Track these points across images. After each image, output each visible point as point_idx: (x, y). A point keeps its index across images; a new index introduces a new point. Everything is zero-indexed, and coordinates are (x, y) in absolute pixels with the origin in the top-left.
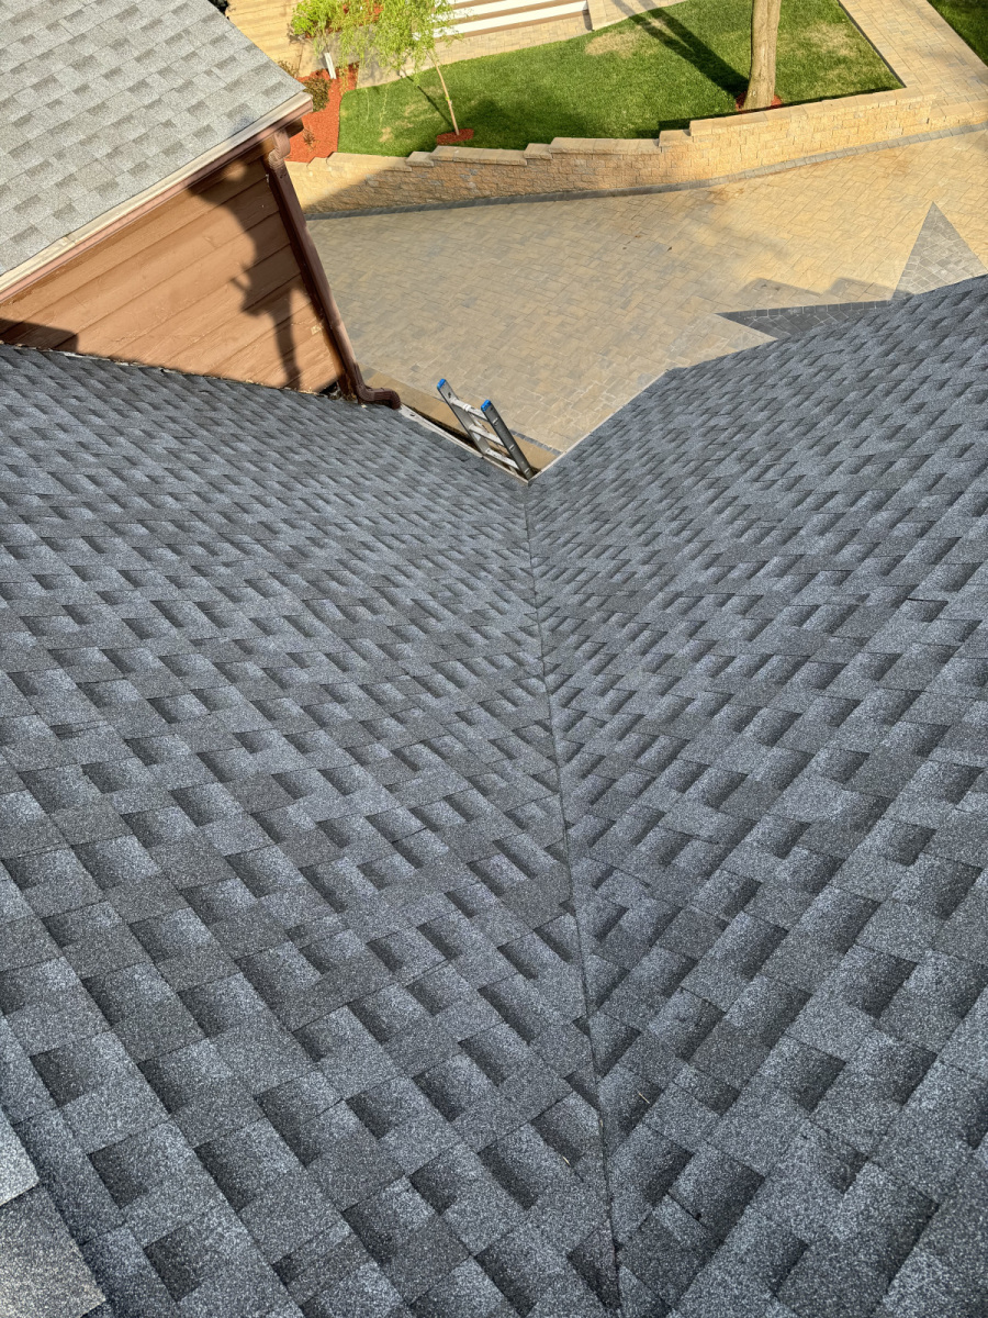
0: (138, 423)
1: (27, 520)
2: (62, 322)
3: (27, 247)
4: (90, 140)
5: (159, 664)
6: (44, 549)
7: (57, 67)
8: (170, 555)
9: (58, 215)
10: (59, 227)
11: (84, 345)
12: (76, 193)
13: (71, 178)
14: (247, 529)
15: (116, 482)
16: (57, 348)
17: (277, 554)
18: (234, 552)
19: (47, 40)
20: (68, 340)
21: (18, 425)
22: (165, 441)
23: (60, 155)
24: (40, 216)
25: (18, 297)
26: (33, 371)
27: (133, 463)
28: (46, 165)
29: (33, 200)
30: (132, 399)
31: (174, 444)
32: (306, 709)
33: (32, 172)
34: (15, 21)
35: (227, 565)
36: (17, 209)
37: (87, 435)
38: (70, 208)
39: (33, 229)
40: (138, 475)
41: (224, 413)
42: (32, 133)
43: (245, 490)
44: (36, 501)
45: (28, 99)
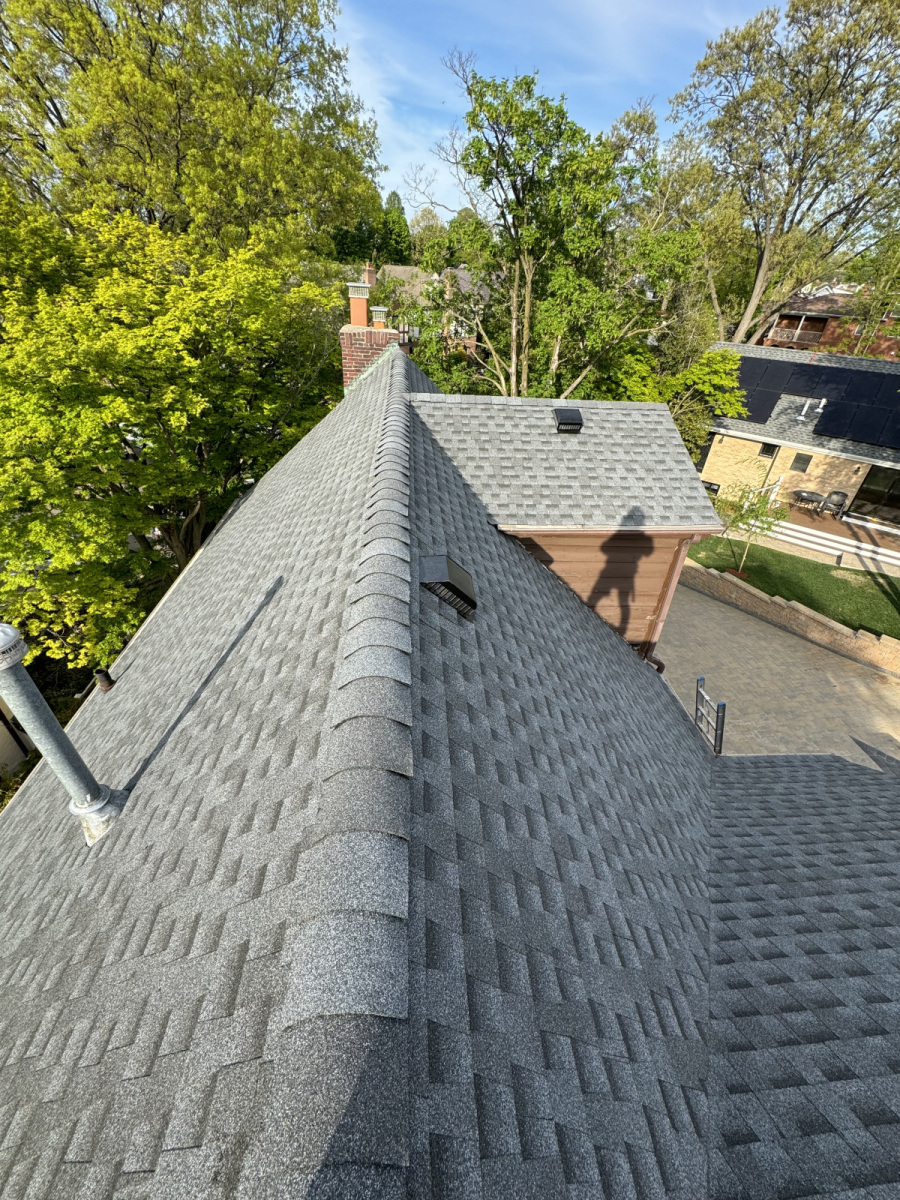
0: (560, 611)
1: (512, 624)
2: (553, 554)
3: (564, 521)
4: (615, 497)
5: (538, 729)
6: (514, 641)
7: (619, 466)
8: (556, 679)
9: (584, 516)
10: (582, 521)
11: (553, 566)
12: (597, 512)
13: (599, 506)
14: (587, 688)
15: (545, 630)
16: (542, 561)
17: (597, 710)
18: (580, 696)
19: (622, 456)
20: (549, 561)
21: (520, 583)
22: (566, 625)
23: (599, 496)
24: (577, 513)
25: (546, 536)
26: (531, 565)
27: (554, 627)
28: (592, 497)
29: (578, 506)
30: (560, 599)
31: (570, 628)
32: (591, 806)
33: (584, 497)
34: (613, 445)
35: (577, 700)
36: (570, 506)
37: (541, 603)
38: (591, 516)
39: (571, 516)
40: (554, 633)
41: (590, 627)
42: (594, 483)
43: (591, 668)
44: (517, 619)
45: (601, 472)
